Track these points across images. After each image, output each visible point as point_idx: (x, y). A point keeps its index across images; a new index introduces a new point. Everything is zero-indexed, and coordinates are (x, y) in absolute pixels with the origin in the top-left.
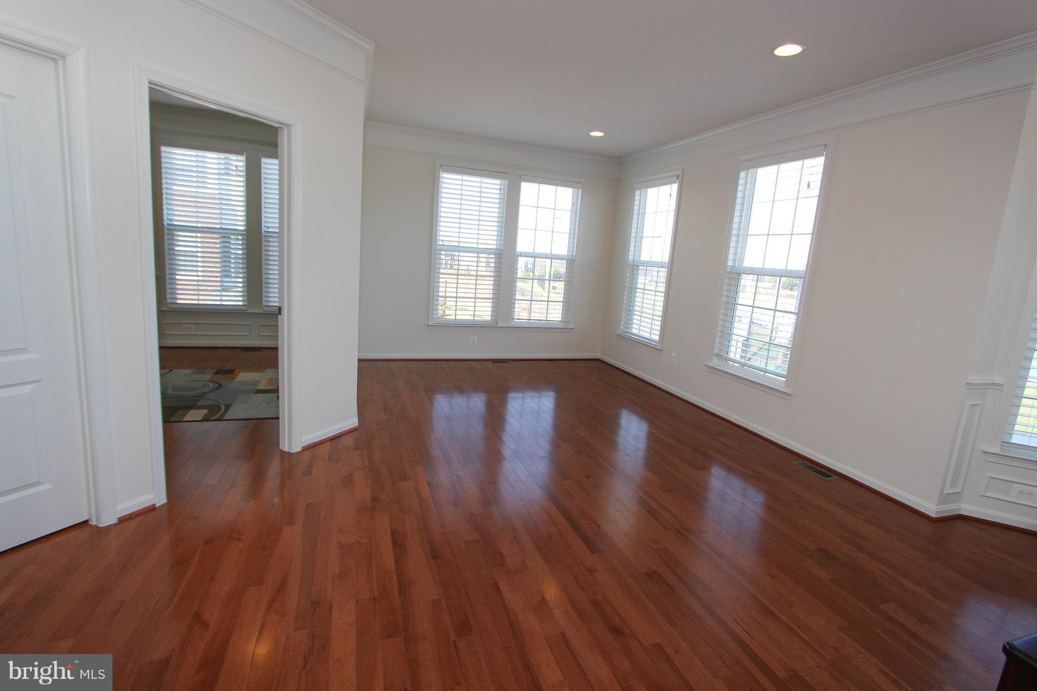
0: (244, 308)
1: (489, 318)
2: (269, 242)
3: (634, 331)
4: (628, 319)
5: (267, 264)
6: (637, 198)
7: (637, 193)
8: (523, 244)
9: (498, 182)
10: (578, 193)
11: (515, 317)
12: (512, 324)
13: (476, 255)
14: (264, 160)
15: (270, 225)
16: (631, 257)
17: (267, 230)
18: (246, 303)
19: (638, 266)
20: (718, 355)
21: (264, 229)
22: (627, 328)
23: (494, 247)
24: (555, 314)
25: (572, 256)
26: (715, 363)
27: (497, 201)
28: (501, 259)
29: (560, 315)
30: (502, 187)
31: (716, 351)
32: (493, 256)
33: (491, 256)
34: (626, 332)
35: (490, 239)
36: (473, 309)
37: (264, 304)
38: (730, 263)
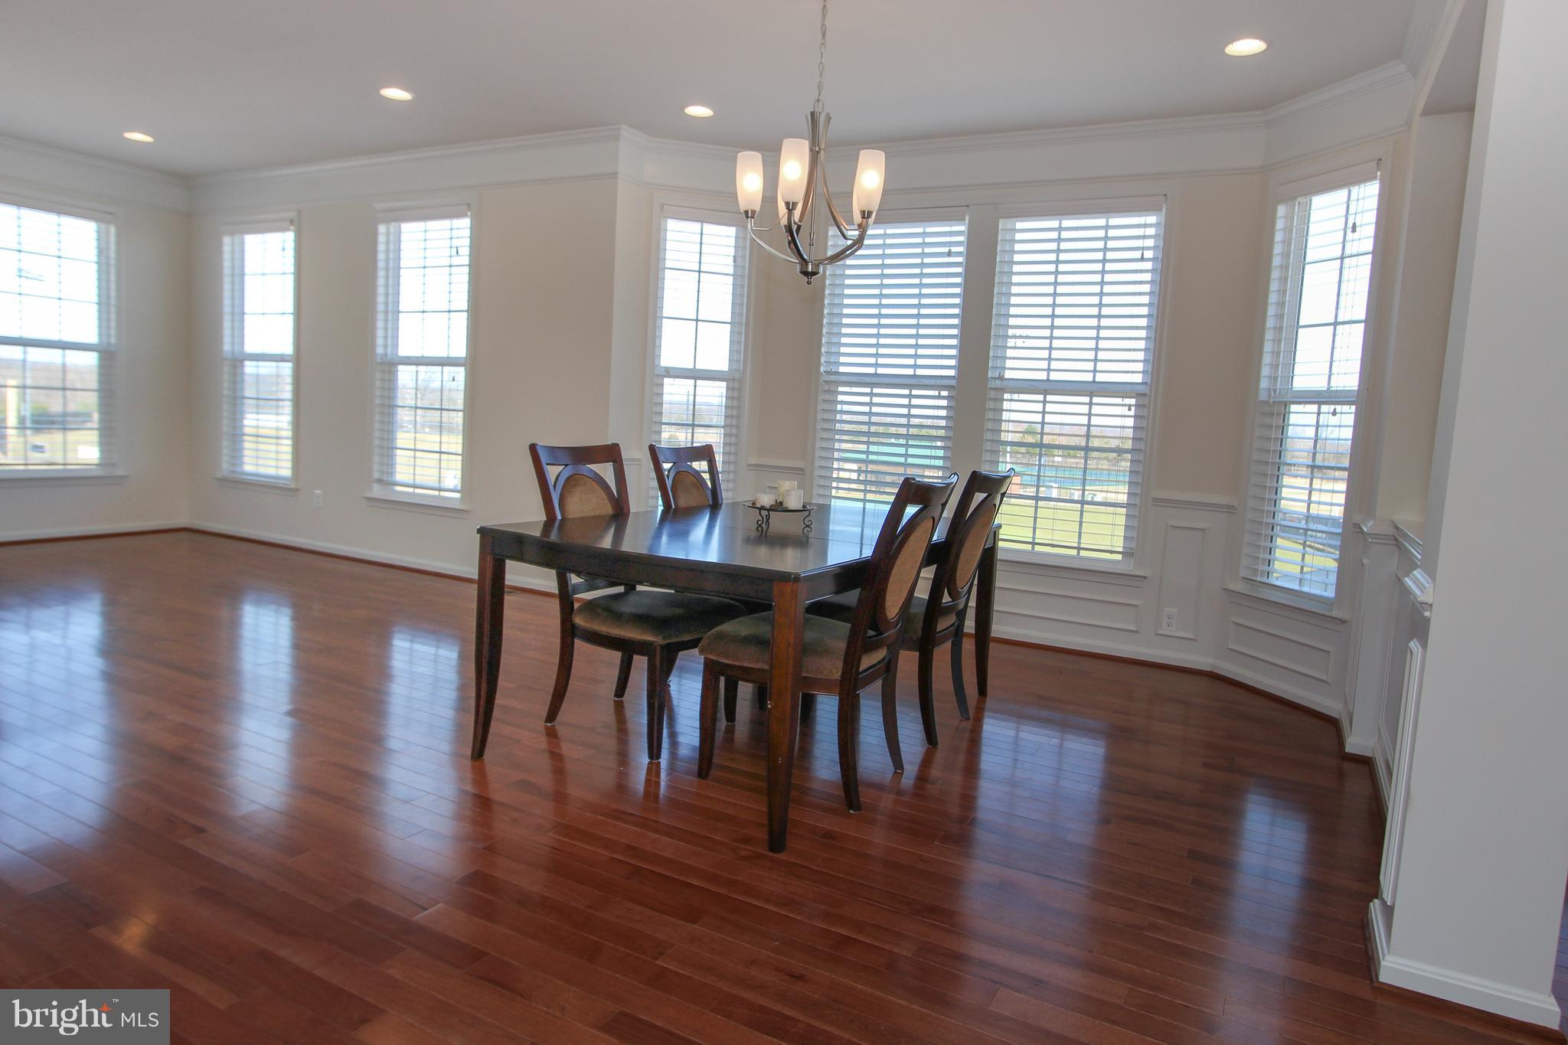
3: (249, 468)
4: (234, 450)
6: (227, 249)
16: (227, 348)
19: (242, 361)
20: (380, 481)
22: (234, 464)
26: (377, 491)
31: (376, 475)
34: (234, 472)
38: (380, 350)
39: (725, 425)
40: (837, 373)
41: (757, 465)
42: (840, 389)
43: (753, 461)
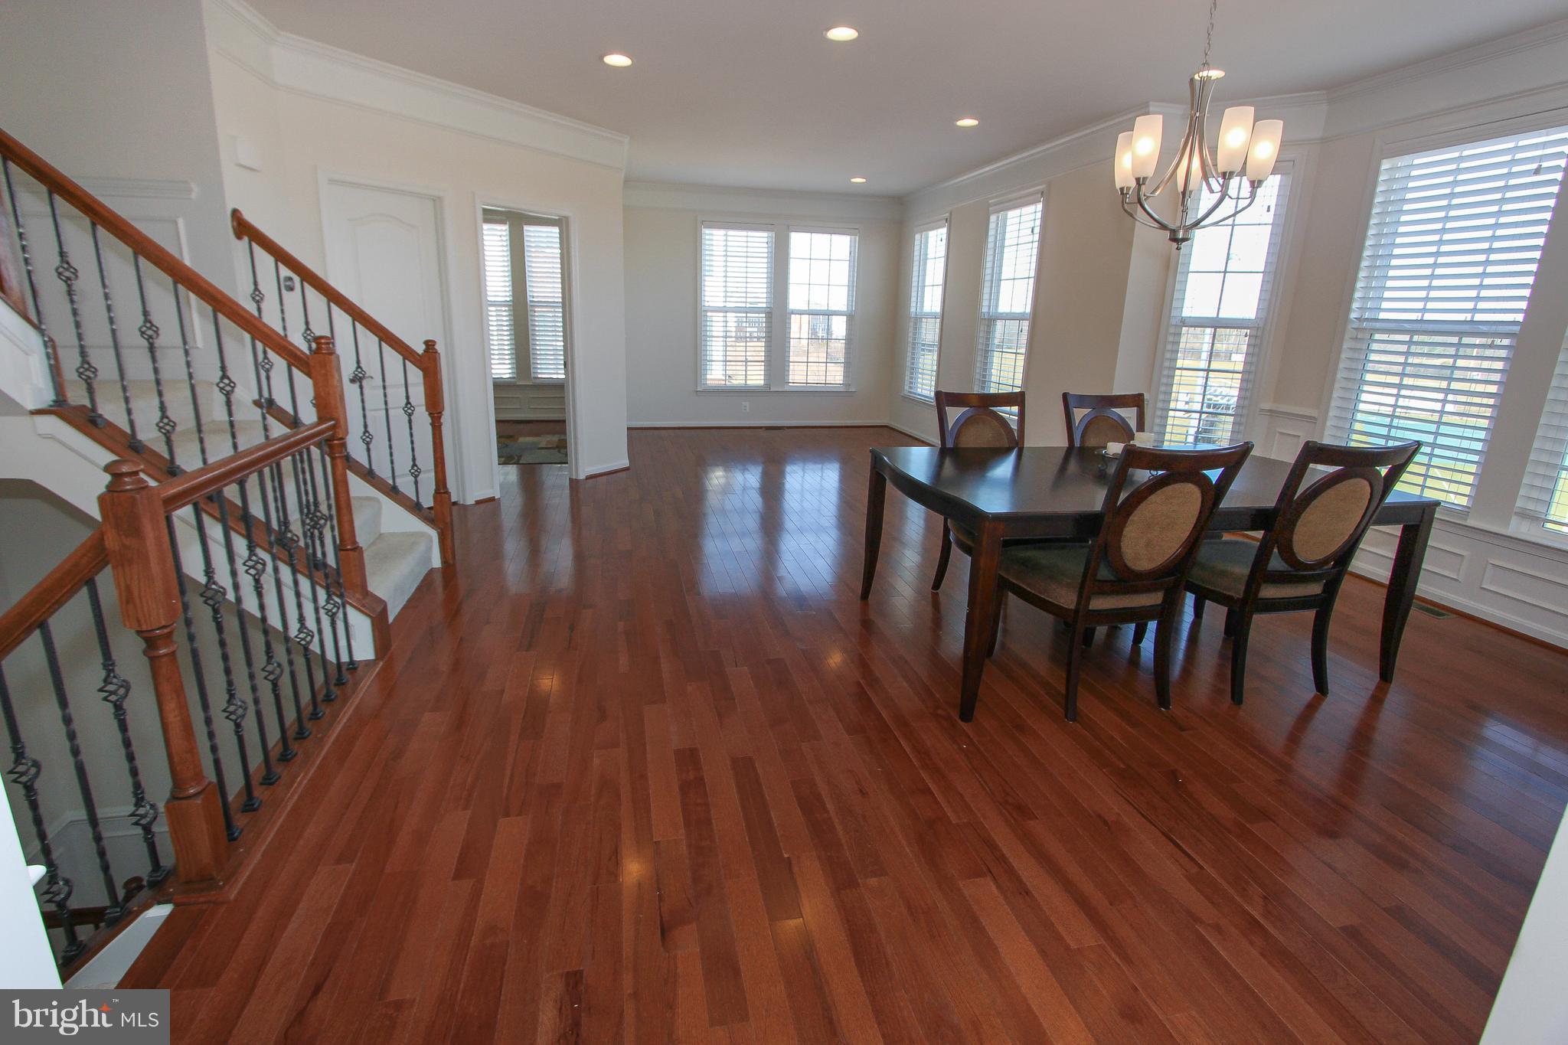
0: (513, 380)
1: (762, 382)
2: (535, 312)
3: (919, 391)
4: (911, 378)
5: (533, 335)
6: (917, 242)
7: (917, 237)
8: (796, 299)
9: (765, 234)
10: (855, 239)
11: (790, 381)
12: (786, 388)
13: (744, 315)
14: (526, 228)
15: (535, 294)
16: (913, 310)
17: (532, 299)
18: (515, 376)
19: (921, 318)
21: (529, 299)
22: (911, 388)
23: (764, 305)
24: (836, 376)
25: (852, 311)
27: (766, 255)
28: (771, 317)
29: (842, 378)
30: (770, 240)
32: (764, 315)
33: (761, 315)
34: (910, 392)
35: (759, 293)
36: (744, 373)
37: (533, 375)
38: (985, 310)
39: (1243, 371)
40: (1377, 320)
41: (1270, 411)
42: (1377, 336)
43: (1266, 406)
